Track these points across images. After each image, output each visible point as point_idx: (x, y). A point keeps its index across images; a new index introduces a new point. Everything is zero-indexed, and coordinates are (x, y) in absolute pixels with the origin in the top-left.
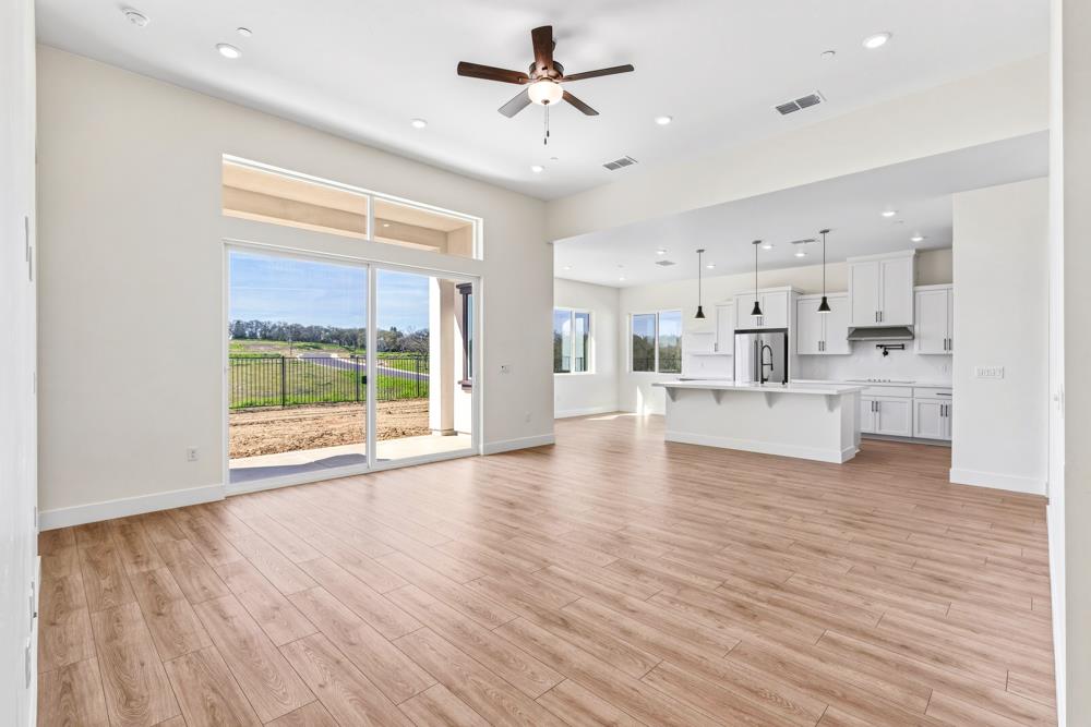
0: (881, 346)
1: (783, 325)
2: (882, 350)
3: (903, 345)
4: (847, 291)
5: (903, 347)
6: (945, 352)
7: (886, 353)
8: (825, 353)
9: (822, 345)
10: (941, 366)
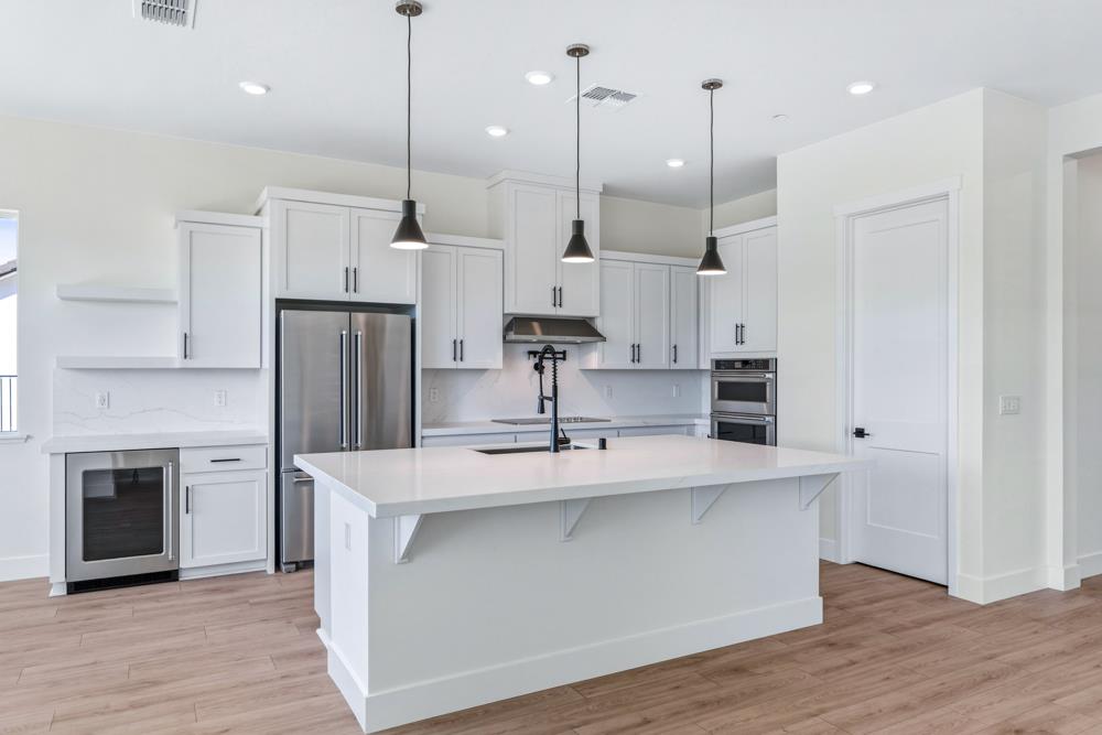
0: (534, 354)
1: (406, 298)
2: (536, 361)
3: (564, 353)
5: (564, 356)
6: (631, 366)
7: (538, 367)
8: (461, 365)
9: (458, 349)
10: (606, 389)
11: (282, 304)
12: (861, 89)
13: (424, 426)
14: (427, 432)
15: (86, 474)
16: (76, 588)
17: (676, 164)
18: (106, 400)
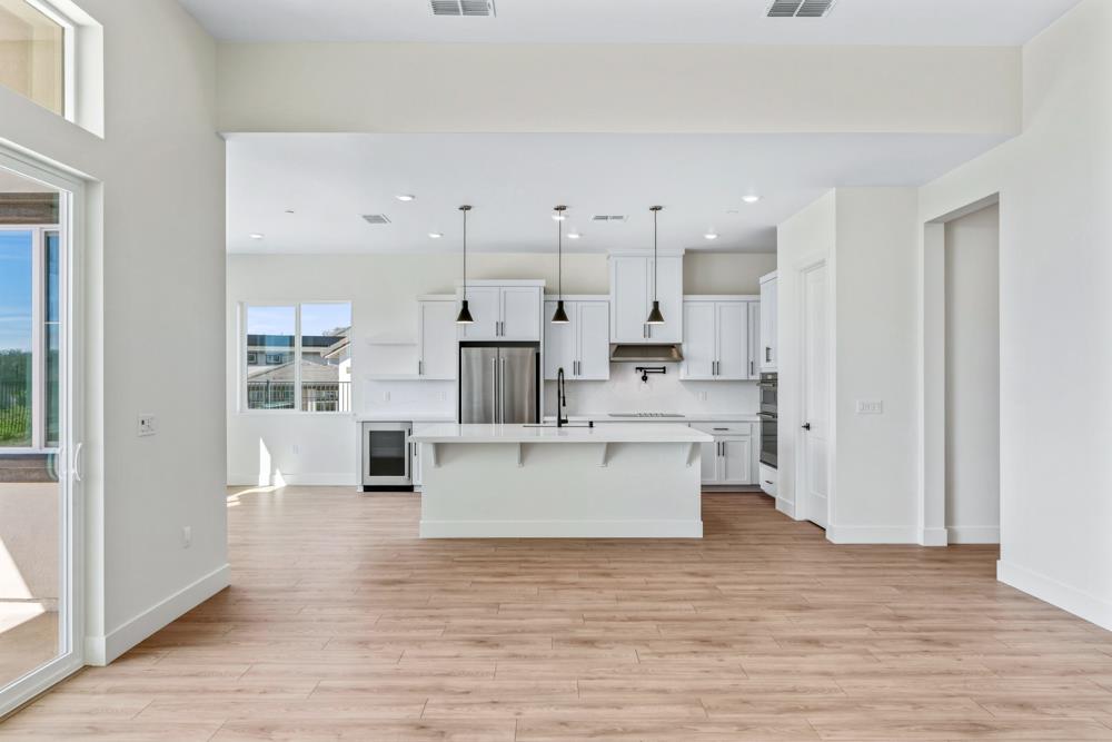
0: (641, 369)
1: (534, 337)
2: (641, 374)
3: (664, 368)
4: (608, 293)
5: (664, 370)
6: (713, 378)
7: (645, 378)
8: (579, 378)
9: (577, 367)
10: (701, 395)
11: (463, 344)
12: (751, 199)
13: (545, 415)
14: (547, 419)
15: (371, 432)
16: (368, 489)
17: (711, 237)
18: (389, 396)
